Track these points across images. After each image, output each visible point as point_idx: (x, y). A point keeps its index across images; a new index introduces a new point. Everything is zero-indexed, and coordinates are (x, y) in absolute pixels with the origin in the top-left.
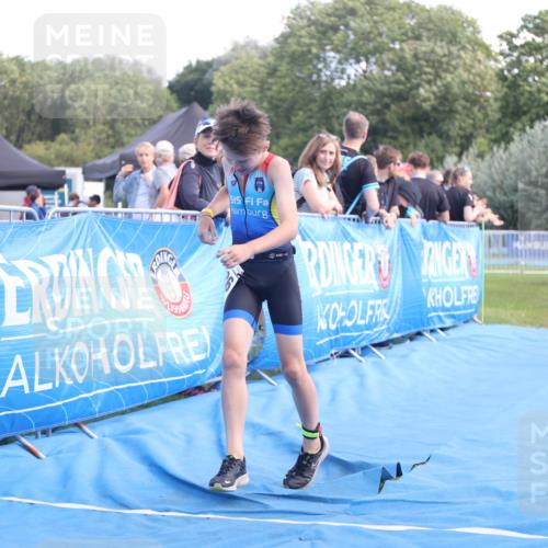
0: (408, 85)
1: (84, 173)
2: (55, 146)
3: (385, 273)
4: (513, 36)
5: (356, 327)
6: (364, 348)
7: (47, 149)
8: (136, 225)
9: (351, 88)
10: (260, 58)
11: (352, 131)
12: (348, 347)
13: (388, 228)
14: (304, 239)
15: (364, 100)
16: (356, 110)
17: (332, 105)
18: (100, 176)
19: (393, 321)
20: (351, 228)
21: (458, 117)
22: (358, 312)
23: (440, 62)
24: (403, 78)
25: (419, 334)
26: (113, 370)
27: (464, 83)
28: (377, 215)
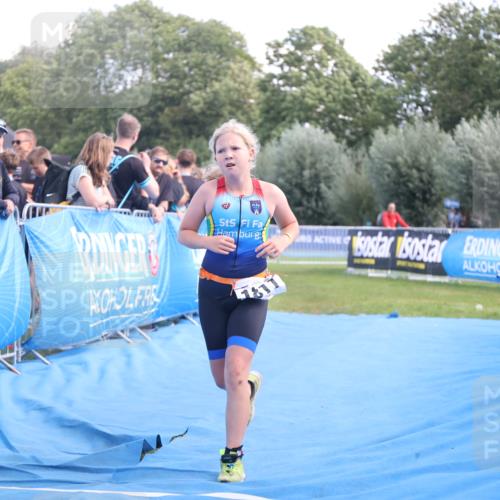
0: (181, 90)
3: (154, 261)
4: (279, 45)
5: (124, 310)
6: (132, 330)
12: (117, 329)
14: (79, 230)
19: (162, 305)
22: (127, 297)
25: (183, 317)
27: (229, 90)
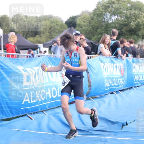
0: (128, 22)
1: (43, 45)
2: (36, 38)
3: (122, 71)
5: (115, 86)
6: (117, 91)
7: (33, 39)
8: (57, 59)
9: (113, 23)
10: (89, 15)
11: (114, 34)
12: (113, 91)
13: (123, 60)
14: (101, 63)
15: (116, 26)
16: (114, 28)
17: (108, 27)
18: (47, 46)
19: (124, 84)
20: (114, 60)
21: (141, 30)
22: (115, 82)
23: (137, 16)
24: (127, 20)
25: (132, 88)
26: (52, 97)
27: (143, 21)
28: (121, 56)
